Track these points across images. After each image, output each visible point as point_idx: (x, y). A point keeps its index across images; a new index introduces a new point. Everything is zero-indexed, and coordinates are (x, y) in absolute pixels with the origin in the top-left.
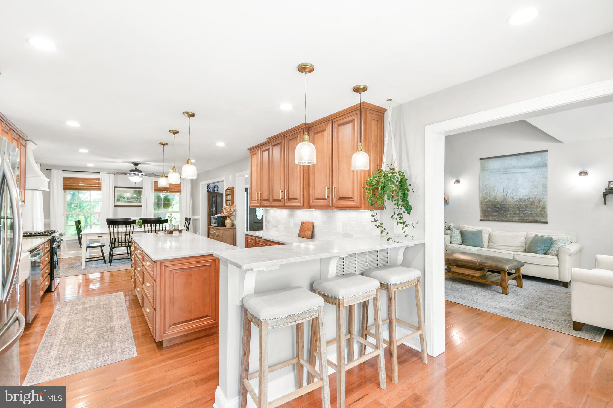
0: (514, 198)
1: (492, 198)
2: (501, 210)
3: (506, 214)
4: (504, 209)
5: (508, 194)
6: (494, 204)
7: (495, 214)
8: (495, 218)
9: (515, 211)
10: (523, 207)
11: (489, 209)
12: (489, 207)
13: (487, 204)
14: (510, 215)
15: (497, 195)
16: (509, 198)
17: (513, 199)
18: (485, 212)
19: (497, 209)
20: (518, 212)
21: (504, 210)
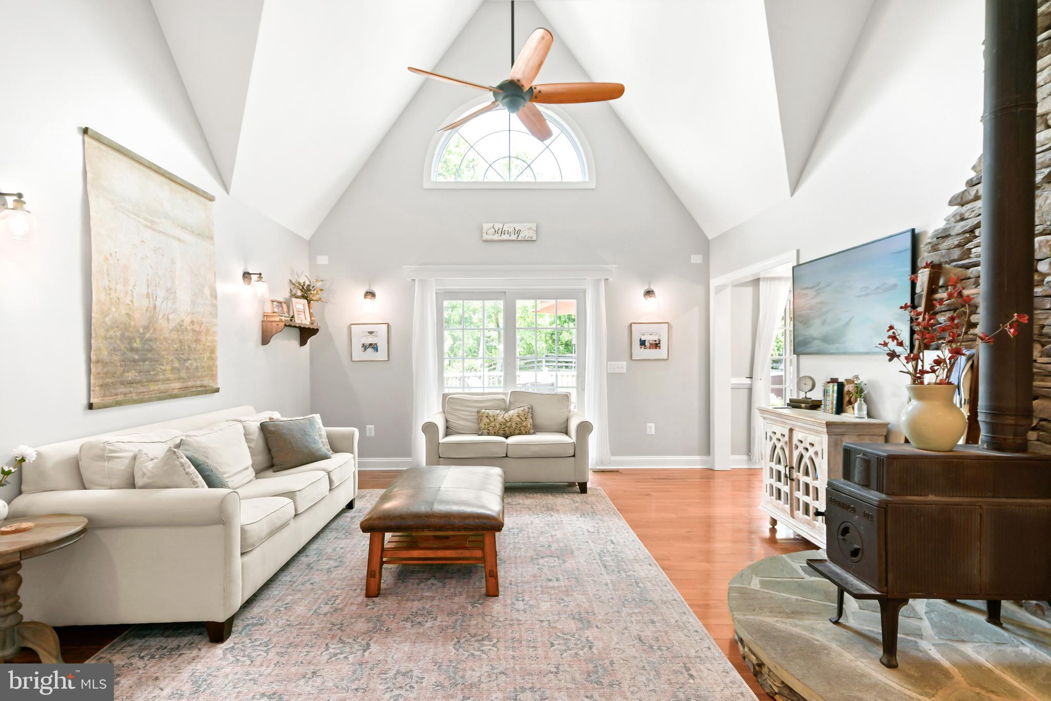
0: (171, 317)
1: (124, 312)
2: (144, 361)
3: (155, 372)
4: (150, 355)
5: (158, 303)
6: (129, 338)
7: (131, 375)
8: (132, 389)
9: (172, 360)
10: (185, 349)
11: (117, 358)
12: (114, 349)
13: (111, 338)
14: (164, 375)
15: (132, 301)
16: (160, 317)
17: (169, 323)
18: (105, 369)
19: (136, 357)
20: (176, 365)
21: (151, 360)
